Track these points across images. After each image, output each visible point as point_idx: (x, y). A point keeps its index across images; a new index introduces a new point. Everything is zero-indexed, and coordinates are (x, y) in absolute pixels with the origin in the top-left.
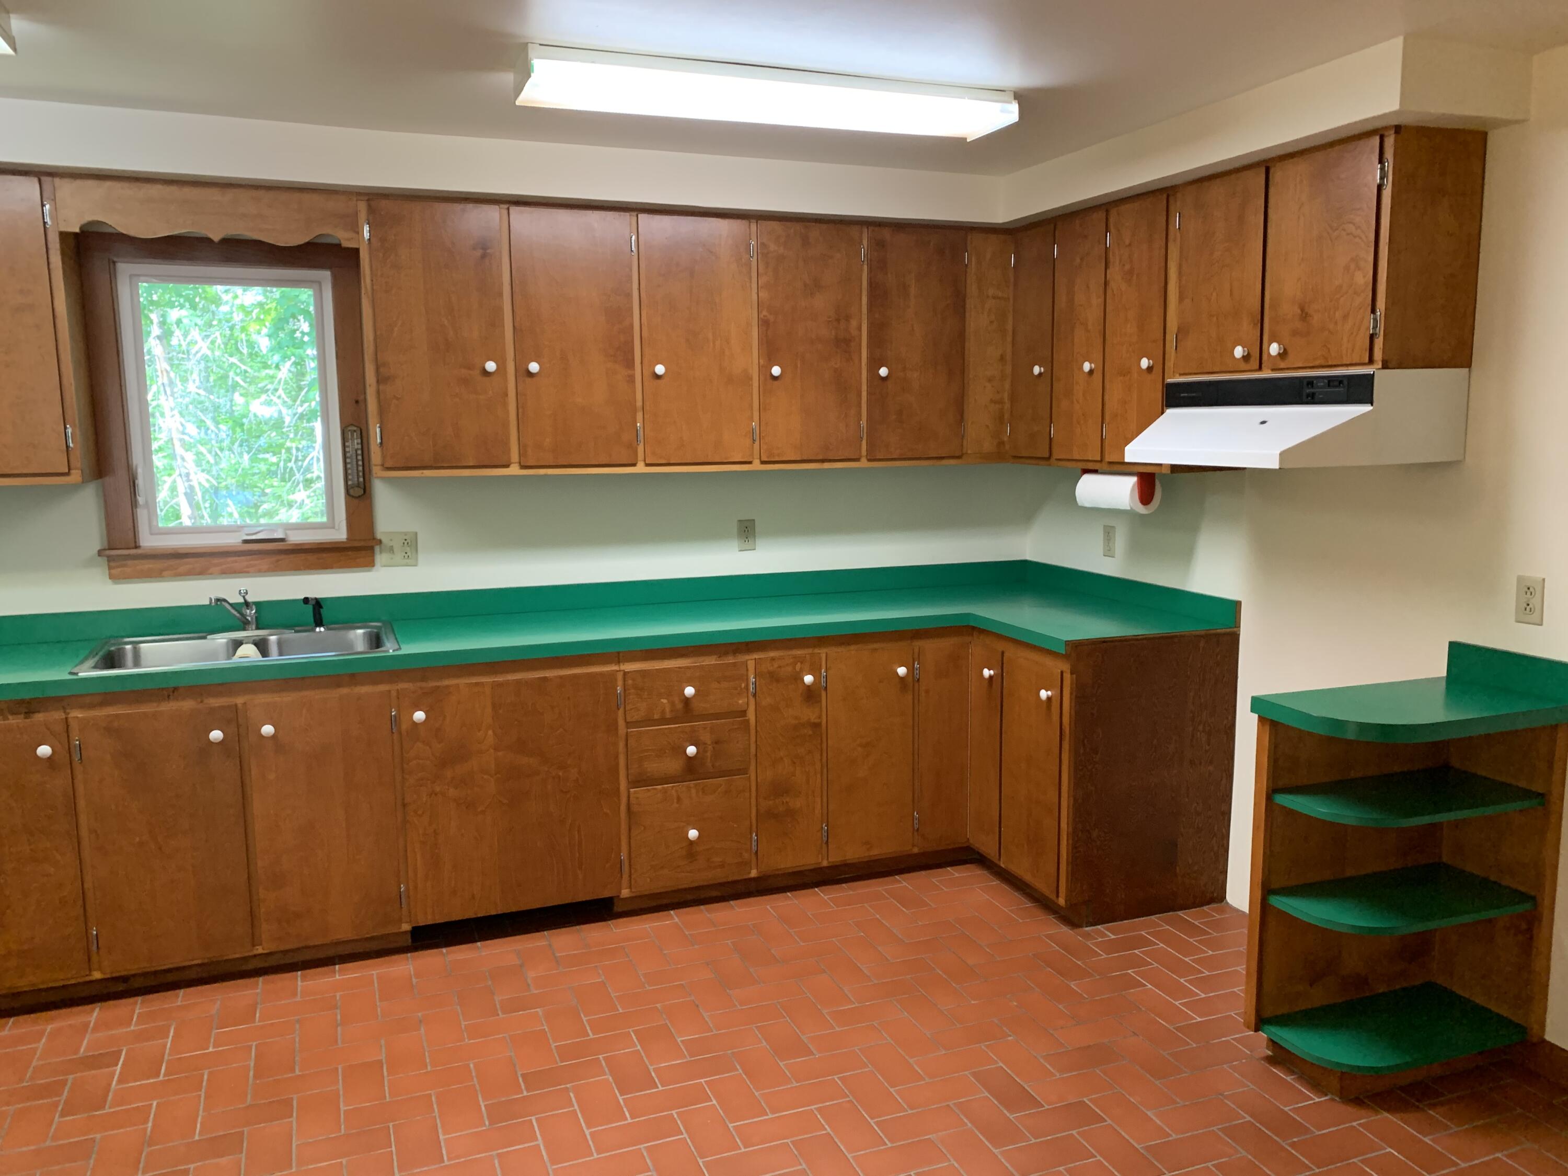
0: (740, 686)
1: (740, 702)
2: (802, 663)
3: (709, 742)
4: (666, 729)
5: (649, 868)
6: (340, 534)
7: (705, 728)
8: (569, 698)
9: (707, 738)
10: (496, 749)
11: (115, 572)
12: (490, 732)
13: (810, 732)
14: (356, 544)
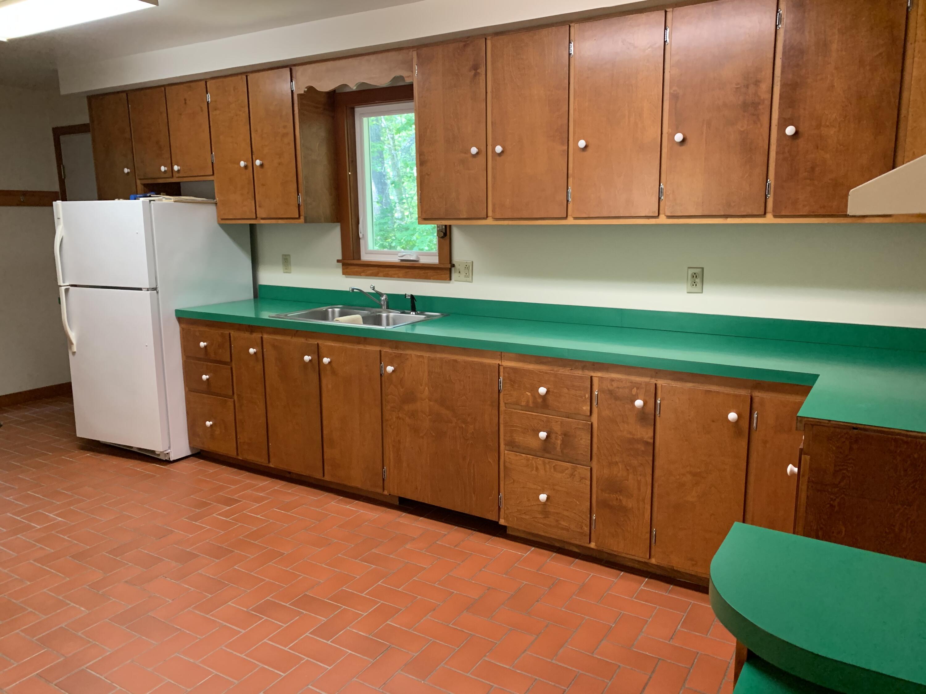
0: (585, 396)
1: (584, 408)
2: (638, 388)
3: (559, 433)
4: (529, 414)
5: (516, 510)
6: (435, 260)
7: (557, 422)
8: (469, 377)
9: (557, 428)
10: (430, 400)
11: (345, 270)
12: (427, 388)
13: (643, 449)
14: (442, 266)
